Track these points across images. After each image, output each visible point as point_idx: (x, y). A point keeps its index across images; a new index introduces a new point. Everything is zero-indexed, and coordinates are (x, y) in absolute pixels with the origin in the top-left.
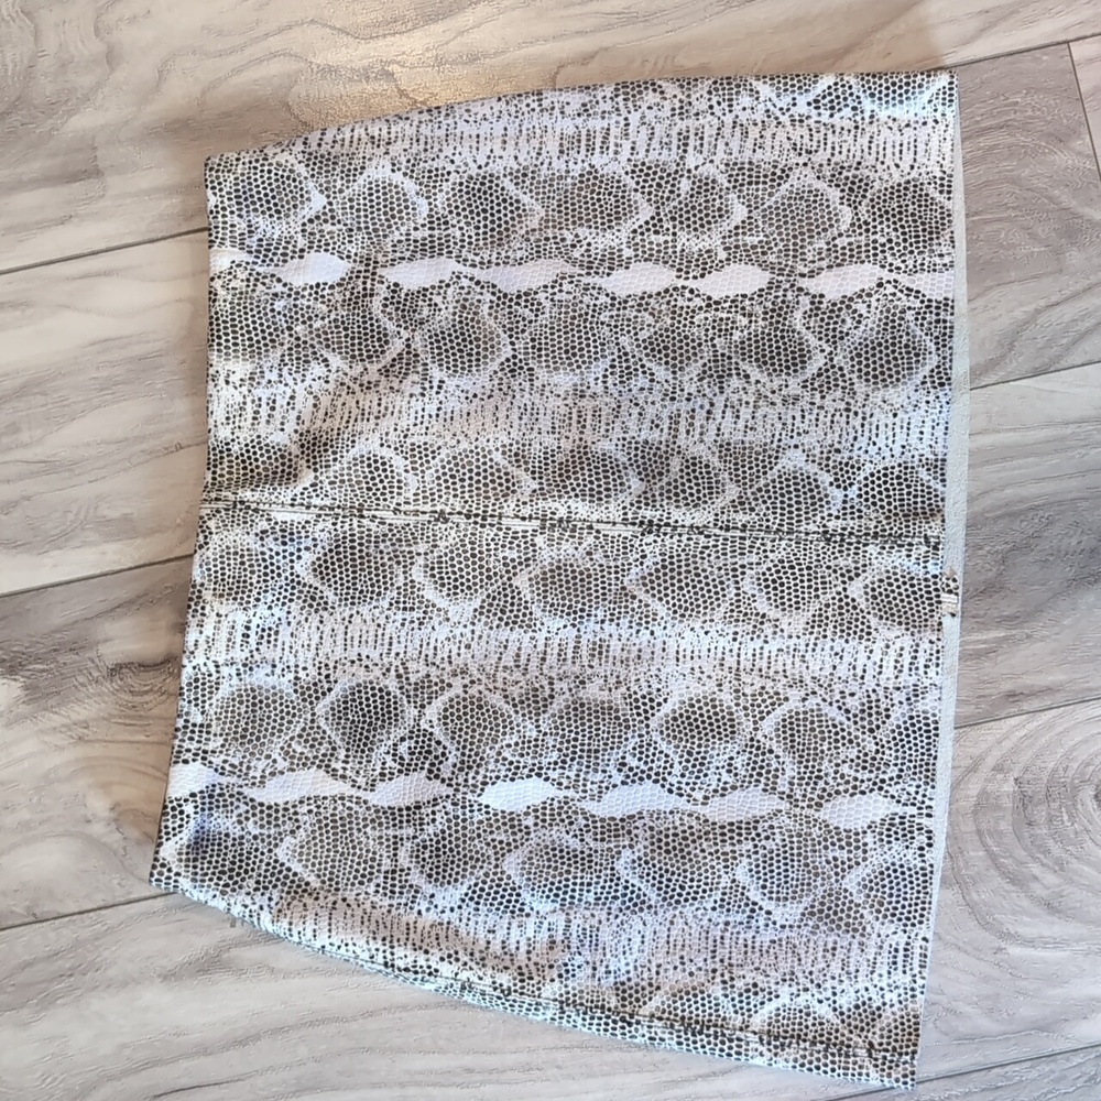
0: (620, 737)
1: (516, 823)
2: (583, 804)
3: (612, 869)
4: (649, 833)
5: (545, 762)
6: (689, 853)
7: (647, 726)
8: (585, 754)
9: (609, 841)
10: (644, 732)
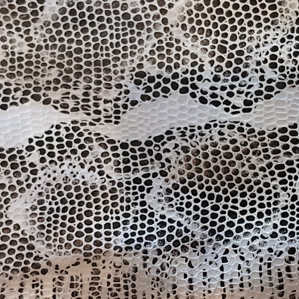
0: (132, 40)
1: (18, 161)
2: (98, 128)
3: (143, 204)
4: (183, 154)
5: (42, 81)
6: (236, 172)
7: (165, 21)
8: (92, 68)
9: (136, 170)
10: (161, 30)
